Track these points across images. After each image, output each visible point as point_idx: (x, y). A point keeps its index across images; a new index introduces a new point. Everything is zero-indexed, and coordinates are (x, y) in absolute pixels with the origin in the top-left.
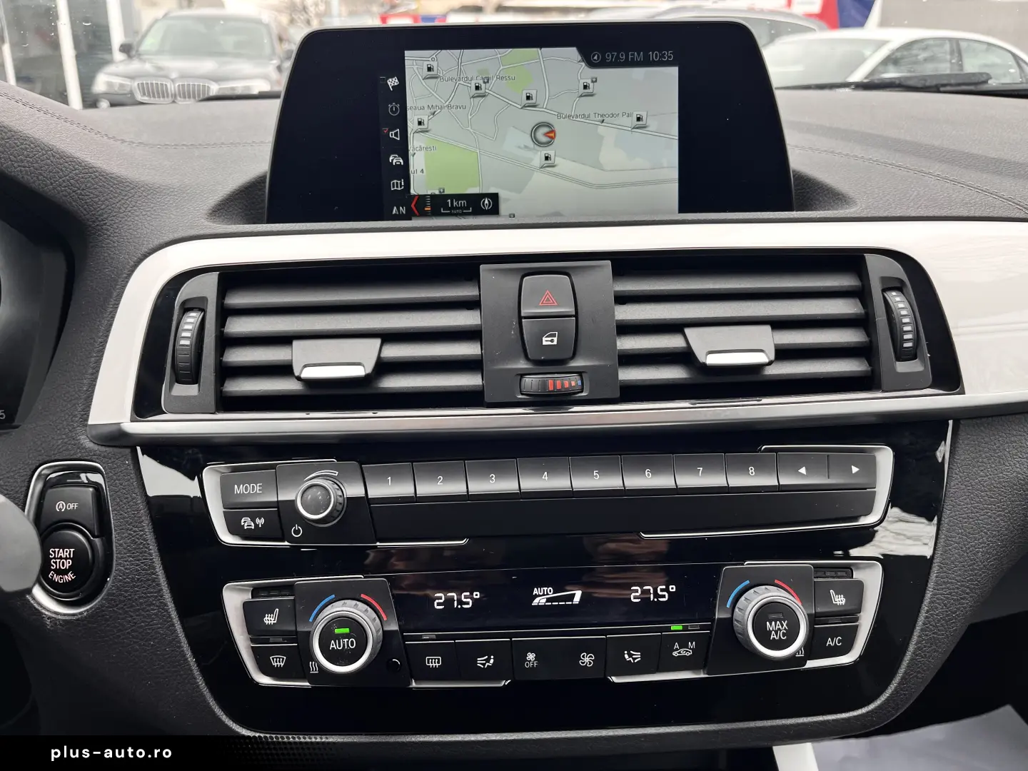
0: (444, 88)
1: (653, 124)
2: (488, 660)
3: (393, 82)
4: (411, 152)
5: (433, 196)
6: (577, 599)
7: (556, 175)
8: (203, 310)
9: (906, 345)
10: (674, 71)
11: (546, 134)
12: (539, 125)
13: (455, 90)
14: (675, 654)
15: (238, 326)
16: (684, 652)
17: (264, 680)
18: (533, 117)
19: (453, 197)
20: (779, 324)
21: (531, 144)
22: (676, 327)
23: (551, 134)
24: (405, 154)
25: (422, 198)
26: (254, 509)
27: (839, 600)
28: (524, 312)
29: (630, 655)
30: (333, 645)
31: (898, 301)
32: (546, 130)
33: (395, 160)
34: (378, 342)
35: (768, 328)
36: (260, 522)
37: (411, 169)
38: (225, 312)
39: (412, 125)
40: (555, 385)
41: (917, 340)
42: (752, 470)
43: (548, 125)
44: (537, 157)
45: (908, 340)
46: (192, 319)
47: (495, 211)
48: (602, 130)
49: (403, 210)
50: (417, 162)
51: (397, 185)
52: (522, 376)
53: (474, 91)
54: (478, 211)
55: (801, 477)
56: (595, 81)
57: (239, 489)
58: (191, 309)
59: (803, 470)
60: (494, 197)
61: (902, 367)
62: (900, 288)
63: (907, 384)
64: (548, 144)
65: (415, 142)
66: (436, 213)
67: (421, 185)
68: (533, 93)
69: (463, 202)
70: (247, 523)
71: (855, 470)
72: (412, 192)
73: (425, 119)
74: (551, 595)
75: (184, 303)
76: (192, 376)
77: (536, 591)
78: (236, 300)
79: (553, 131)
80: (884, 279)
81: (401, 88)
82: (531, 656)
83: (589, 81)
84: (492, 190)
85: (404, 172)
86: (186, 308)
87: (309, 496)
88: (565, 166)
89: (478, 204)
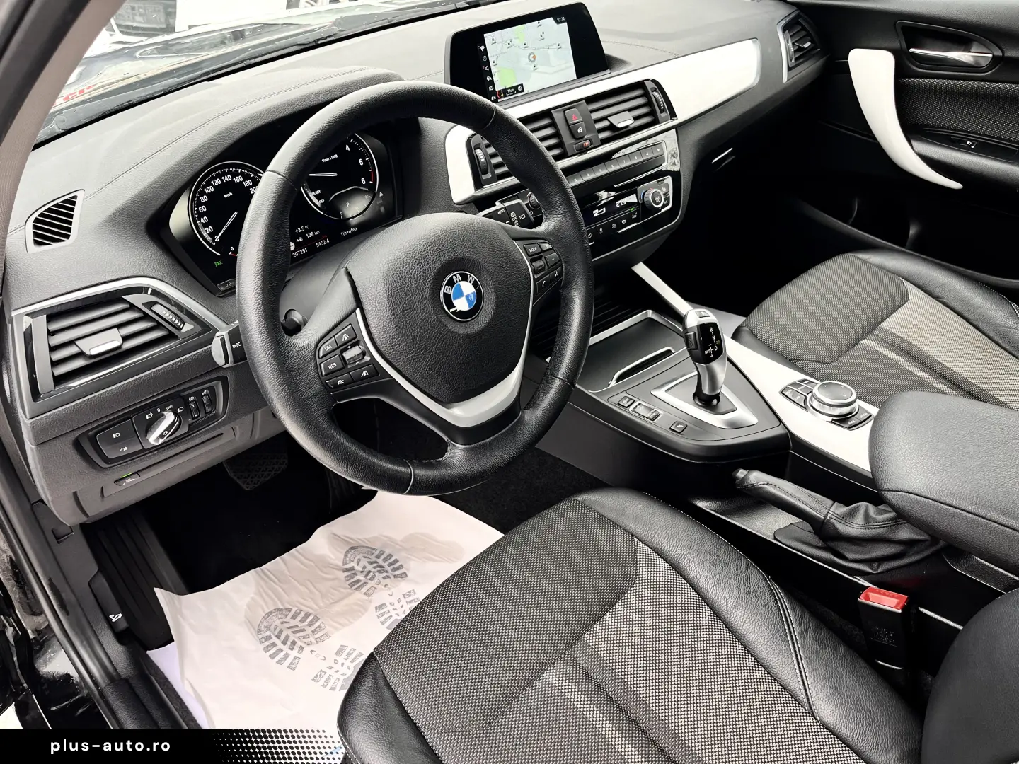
0: (499, 46)
1: (563, 47)
2: (591, 235)
3: (482, 48)
4: (493, 74)
5: (503, 90)
6: (604, 212)
7: (538, 72)
8: (480, 148)
9: (662, 108)
10: (566, 24)
12: (530, 54)
13: (502, 46)
16: (634, 217)
18: (528, 51)
19: (508, 88)
20: (630, 110)
21: (529, 62)
22: (605, 118)
23: (534, 57)
24: (491, 75)
25: (500, 91)
27: (664, 190)
28: (569, 123)
29: (623, 222)
31: (655, 93)
32: (532, 55)
33: (489, 78)
35: (627, 112)
37: (494, 81)
39: (491, 64)
40: (583, 145)
41: (664, 106)
42: (636, 158)
43: (533, 53)
44: (532, 67)
45: (662, 106)
46: (479, 152)
47: (523, 91)
48: (549, 52)
49: (495, 97)
50: (496, 78)
51: (491, 88)
52: (574, 145)
53: (508, 46)
54: (518, 92)
55: (648, 156)
59: (647, 154)
60: (522, 85)
61: (663, 114)
62: (655, 90)
63: (665, 120)
64: (534, 61)
65: (494, 70)
66: (505, 96)
67: (499, 86)
68: (526, 42)
69: (513, 90)
71: (659, 150)
72: (497, 90)
73: (495, 60)
76: (486, 171)
77: (594, 212)
80: (651, 89)
81: (485, 49)
82: (601, 230)
83: (542, 34)
84: (520, 83)
85: (492, 83)
86: (476, 148)
88: (540, 68)
89: (517, 89)
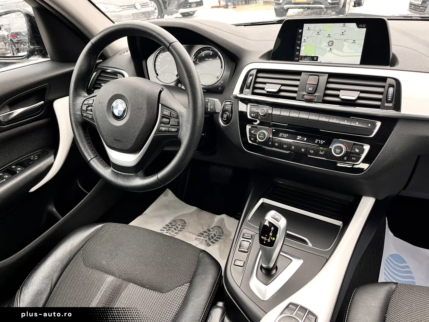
0: (311, 32)
1: (357, 42)
2: (286, 146)
3: (300, 31)
4: (301, 46)
5: (304, 56)
6: (305, 140)
7: (332, 53)
8: (253, 76)
9: (389, 100)
10: (365, 29)
11: (331, 43)
12: (330, 41)
13: (313, 33)
14: (320, 153)
15: (259, 80)
16: (321, 153)
17: (250, 142)
18: (330, 39)
19: (308, 56)
21: (327, 45)
22: (339, 90)
23: (333, 44)
24: (300, 46)
25: (302, 56)
26: (254, 113)
27: (357, 151)
28: (307, 83)
29: (311, 151)
30: (260, 136)
31: (391, 90)
32: (332, 42)
33: (298, 48)
34: (281, 85)
35: (359, 92)
36: (254, 115)
37: (301, 50)
38: (257, 77)
39: (303, 40)
40: (309, 98)
41: (392, 99)
42: (346, 121)
43: (332, 41)
44: (328, 49)
45: (390, 99)
46: (251, 77)
47: (317, 60)
48: (345, 43)
49: (298, 59)
50: (302, 48)
51: (297, 53)
52: (304, 95)
53: (317, 33)
54: (313, 60)
55: (357, 124)
56: (345, 31)
57: (252, 109)
58: (251, 76)
59: (357, 123)
60: (317, 57)
61: (386, 104)
62: (393, 87)
63: (387, 109)
64: (331, 46)
65: (303, 44)
66: (304, 60)
67: (302, 53)
68: (330, 34)
69: (311, 58)
70: (252, 115)
71: (369, 125)
72: (300, 55)
73: (306, 39)
74: (301, 138)
75: (250, 75)
76: (249, 88)
77: (298, 137)
78: (259, 75)
79: (333, 43)
80: (389, 84)
81: (302, 32)
82: (293, 147)
83: (344, 31)
84: (317, 56)
85: (299, 50)
86: (250, 76)
87: (262, 111)
88: (334, 51)
89: (314, 59)
